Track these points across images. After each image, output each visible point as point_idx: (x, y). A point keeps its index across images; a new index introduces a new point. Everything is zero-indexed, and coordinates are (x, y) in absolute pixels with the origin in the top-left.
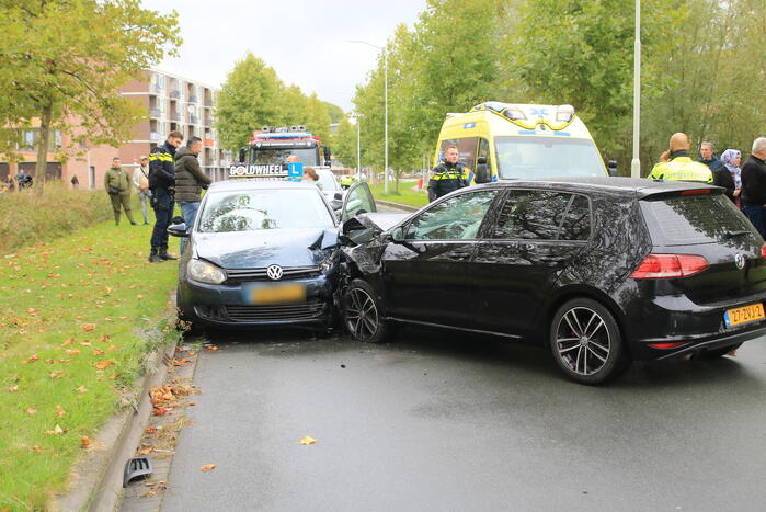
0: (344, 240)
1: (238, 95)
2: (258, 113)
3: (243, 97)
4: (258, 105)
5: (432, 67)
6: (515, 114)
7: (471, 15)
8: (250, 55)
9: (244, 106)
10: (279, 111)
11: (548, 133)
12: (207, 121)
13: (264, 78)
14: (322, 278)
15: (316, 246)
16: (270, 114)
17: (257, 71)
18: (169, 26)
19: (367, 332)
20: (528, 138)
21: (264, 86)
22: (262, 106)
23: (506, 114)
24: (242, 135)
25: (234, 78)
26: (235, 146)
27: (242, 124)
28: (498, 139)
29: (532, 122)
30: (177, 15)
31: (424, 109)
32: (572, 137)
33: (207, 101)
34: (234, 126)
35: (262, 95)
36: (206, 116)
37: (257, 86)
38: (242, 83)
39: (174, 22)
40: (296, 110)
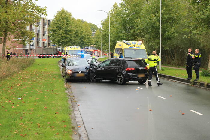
0: (90, 67)
1: (58, 24)
2: (65, 31)
3: (60, 25)
4: (65, 28)
5: (123, 21)
6: (129, 44)
7: (136, 5)
8: (63, 9)
9: (60, 28)
10: (73, 30)
11: (135, 48)
12: (44, 32)
13: (68, 18)
14: (87, 73)
15: (86, 68)
16: (70, 31)
17: (65, 15)
18: (43, 11)
19: (94, 81)
20: (131, 49)
21: (68, 21)
22: (67, 28)
23: (127, 44)
24: (59, 38)
25: (57, 18)
26: (57, 42)
27: (59, 34)
28: (125, 49)
29: (132, 45)
30: (46, 8)
31: (120, 34)
32: (141, 48)
33: (44, 24)
34: (56, 35)
35: (67, 24)
36: (43, 30)
37: (65, 21)
38: (59, 19)
39: (45, 10)
40: (79, 29)
